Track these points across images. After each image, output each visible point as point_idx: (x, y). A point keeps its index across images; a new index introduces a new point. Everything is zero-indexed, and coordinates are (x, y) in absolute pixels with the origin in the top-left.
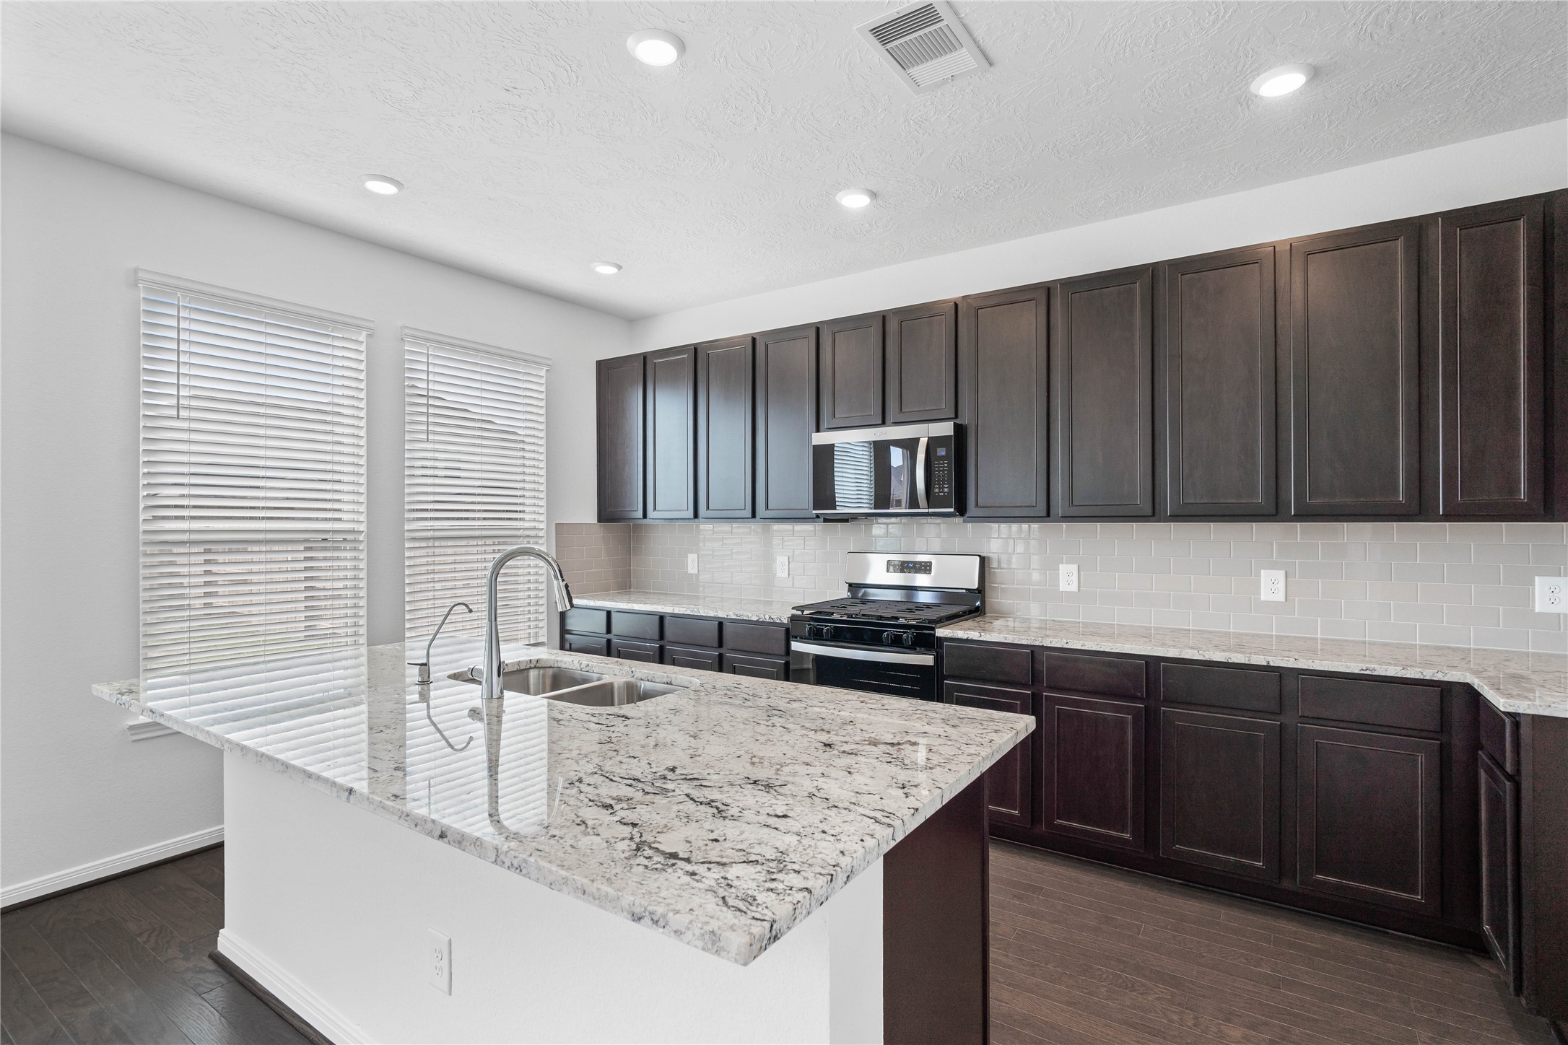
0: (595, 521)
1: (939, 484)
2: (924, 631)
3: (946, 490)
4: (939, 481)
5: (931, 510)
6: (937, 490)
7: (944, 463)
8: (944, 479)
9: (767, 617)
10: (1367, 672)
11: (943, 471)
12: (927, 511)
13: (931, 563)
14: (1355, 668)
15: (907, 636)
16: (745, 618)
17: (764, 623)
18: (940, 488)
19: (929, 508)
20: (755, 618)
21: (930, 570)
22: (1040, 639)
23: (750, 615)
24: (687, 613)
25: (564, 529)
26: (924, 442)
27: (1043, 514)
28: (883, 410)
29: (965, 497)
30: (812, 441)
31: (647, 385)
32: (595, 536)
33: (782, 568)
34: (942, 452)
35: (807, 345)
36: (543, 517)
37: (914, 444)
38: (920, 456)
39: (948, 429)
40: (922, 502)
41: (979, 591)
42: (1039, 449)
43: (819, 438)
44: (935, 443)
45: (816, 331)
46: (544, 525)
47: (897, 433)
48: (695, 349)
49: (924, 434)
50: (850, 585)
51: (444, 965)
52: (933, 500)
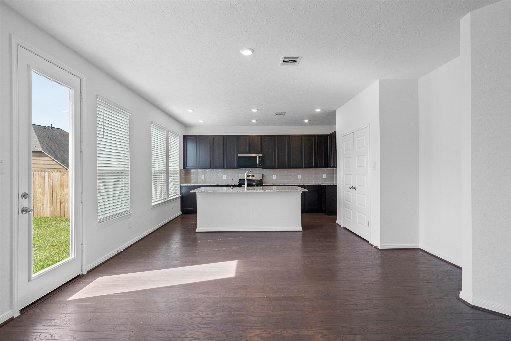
0: (183, 169)
2: (262, 184)
3: (261, 164)
11: (261, 161)
12: (258, 167)
13: (254, 175)
15: (259, 185)
17: (233, 184)
21: (254, 177)
25: (181, 170)
26: (258, 156)
27: (274, 167)
28: (249, 151)
29: (264, 165)
30: (237, 155)
31: (197, 142)
32: (183, 171)
33: (225, 177)
34: (261, 158)
35: (235, 139)
36: (179, 168)
37: (256, 157)
38: (258, 159)
39: (261, 155)
40: (258, 165)
41: (262, 179)
42: (274, 158)
43: (239, 155)
44: (259, 157)
45: (237, 136)
46: (179, 170)
47: (253, 155)
48: (210, 136)
49: (258, 155)
50: (239, 179)
51: (254, 214)
52: (259, 165)
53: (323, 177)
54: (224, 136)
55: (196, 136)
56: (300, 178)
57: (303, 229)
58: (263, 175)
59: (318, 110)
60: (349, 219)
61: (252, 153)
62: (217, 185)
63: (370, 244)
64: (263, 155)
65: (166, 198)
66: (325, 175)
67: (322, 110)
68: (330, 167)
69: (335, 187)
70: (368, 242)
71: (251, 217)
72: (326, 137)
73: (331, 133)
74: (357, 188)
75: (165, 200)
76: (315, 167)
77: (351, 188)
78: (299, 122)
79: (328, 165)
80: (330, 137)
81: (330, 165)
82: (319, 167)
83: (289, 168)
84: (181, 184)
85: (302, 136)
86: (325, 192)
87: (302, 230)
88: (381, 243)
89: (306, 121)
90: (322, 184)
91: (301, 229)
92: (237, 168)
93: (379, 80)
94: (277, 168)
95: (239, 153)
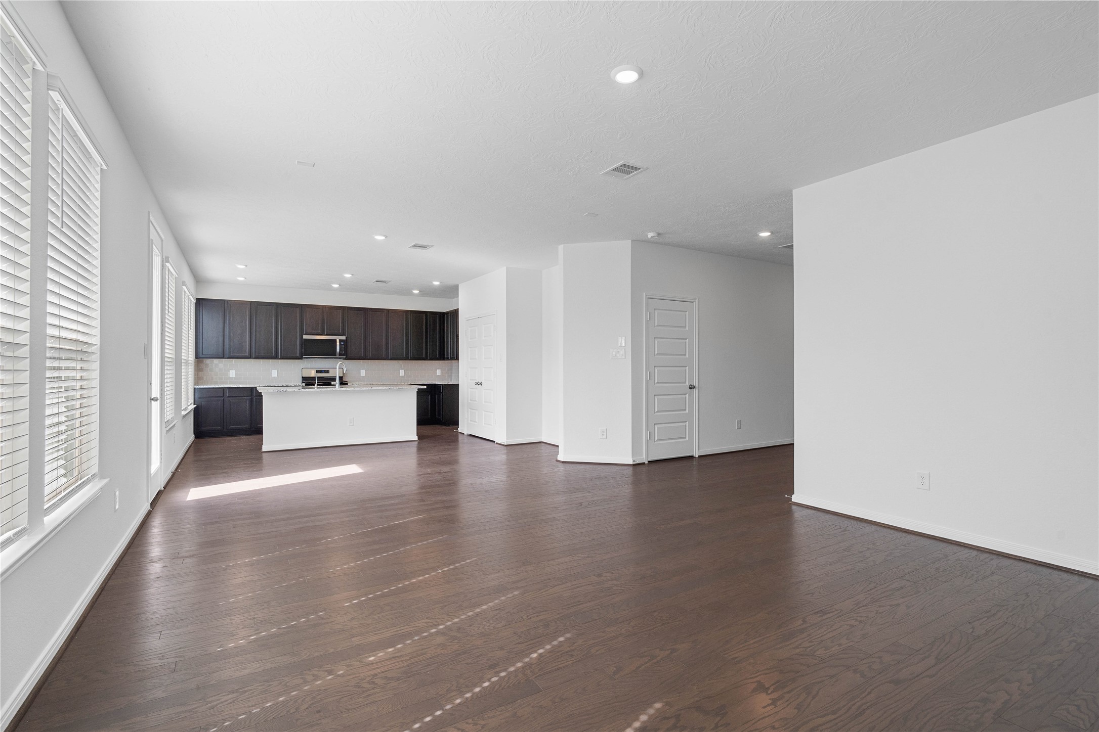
1: (342, 351)
3: (343, 353)
5: (340, 357)
7: (343, 346)
11: (343, 348)
12: (338, 357)
13: (329, 370)
21: (329, 372)
26: (338, 340)
27: (364, 358)
28: (323, 331)
29: (347, 354)
30: (302, 337)
31: (225, 311)
33: (275, 373)
34: (342, 343)
35: (298, 310)
36: (193, 356)
37: (335, 340)
38: (338, 344)
39: (344, 338)
40: (338, 355)
41: (342, 377)
42: (364, 344)
43: (305, 337)
44: (340, 341)
45: (300, 306)
46: (192, 359)
47: (330, 337)
48: (251, 303)
49: (338, 339)
50: (303, 377)
51: (352, 422)
52: (340, 354)
53: (437, 374)
54: (276, 304)
55: (224, 302)
56: (403, 375)
57: (418, 438)
60: (474, 423)
61: (327, 335)
63: (497, 443)
64: (347, 338)
66: (441, 370)
67: (441, 283)
68: (448, 359)
69: (456, 387)
70: (494, 442)
71: (348, 426)
72: (442, 316)
73: (450, 311)
74: (483, 383)
76: (426, 359)
77: (477, 384)
78: (405, 292)
79: (444, 355)
80: (447, 316)
81: (448, 355)
82: (431, 359)
83: (388, 360)
84: (195, 385)
85: (407, 312)
86: (442, 393)
87: (417, 440)
88: (507, 439)
89: (416, 292)
90: (436, 383)
92: (301, 358)
93: (507, 269)
94: (369, 359)
95: (306, 334)
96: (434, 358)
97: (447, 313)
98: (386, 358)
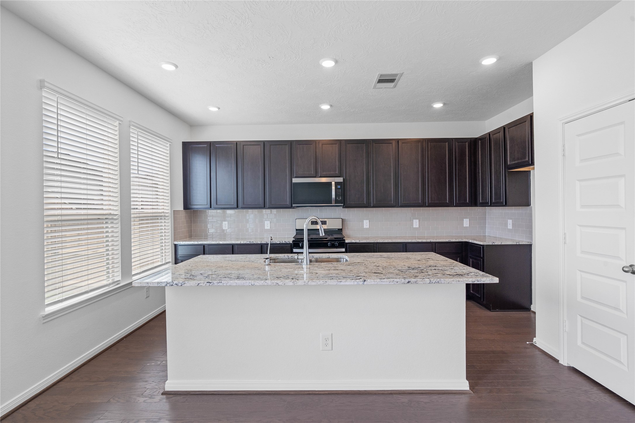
0: (182, 209)
1: (338, 197)
2: (342, 241)
3: (340, 198)
4: (338, 195)
5: (336, 205)
6: (337, 198)
7: (340, 190)
8: (340, 195)
9: (284, 242)
10: (449, 241)
11: (340, 193)
12: (334, 205)
13: (326, 221)
14: (447, 240)
15: (337, 244)
16: (274, 243)
17: (282, 244)
18: (338, 198)
19: (335, 204)
20: (278, 242)
21: (326, 223)
22: (376, 240)
23: (276, 241)
24: (247, 243)
25: (175, 213)
26: (333, 183)
27: (367, 206)
28: (316, 172)
29: (345, 200)
30: (291, 180)
31: (211, 154)
32: (183, 216)
33: (267, 225)
34: (339, 187)
35: (287, 148)
36: (169, 208)
37: (330, 184)
38: (333, 188)
39: (340, 180)
40: (333, 202)
41: (341, 229)
42: (366, 187)
43: (295, 180)
44: (337, 184)
45: (291, 143)
46: (169, 211)
47: (324, 180)
48: (237, 143)
49: (333, 181)
50: (297, 230)
51: (329, 342)
52: (337, 201)
53: (463, 224)
54: (264, 142)
55: (210, 144)
56: (418, 226)
57: (470, 386)
58: (343, 220)
59: (489, 61)
61: (321, 177)
62: (248, 243)
64: (344, 180)
65: (120, 279)
66: (468, 220)
68: (482, 205)
71: (321, 350)
72: (473, 143)
75: (118, 284)
76: (450, 204)
79: (476, 199)
80: (481, 143)
81: (482, 199)
83: (398, 206)
84: (174, 241)
86: (483, 258)
87: (468, 389)
89: (438, 105)
90: (470, 241)
91: (465, 386)
92: (291, 207)
94: (374, 207)
95: (296, 177)
96: (462, 204)
97: (482, 139)
98: (396, 205)
